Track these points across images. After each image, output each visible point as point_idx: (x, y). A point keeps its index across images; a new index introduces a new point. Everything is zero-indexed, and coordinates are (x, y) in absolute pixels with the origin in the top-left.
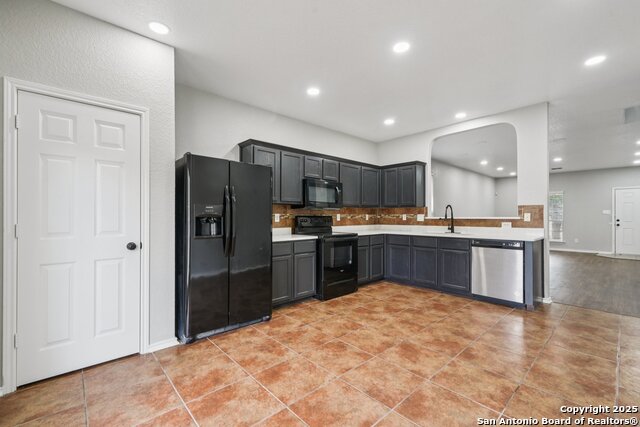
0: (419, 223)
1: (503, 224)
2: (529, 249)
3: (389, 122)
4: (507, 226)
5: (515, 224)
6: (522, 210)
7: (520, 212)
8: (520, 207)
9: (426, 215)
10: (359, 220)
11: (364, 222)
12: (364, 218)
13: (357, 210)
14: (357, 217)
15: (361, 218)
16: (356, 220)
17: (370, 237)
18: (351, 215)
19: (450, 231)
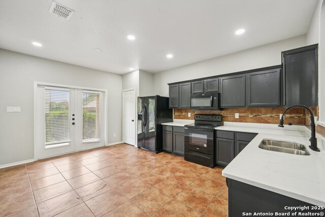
10: (266, 119)
11: (275, 121)
12: (276, 117)
13: (263, 110)
14: (263, 116)
15: (271, 117)
16: (261, 118)
17: (235, 133)
18: (254, 114)
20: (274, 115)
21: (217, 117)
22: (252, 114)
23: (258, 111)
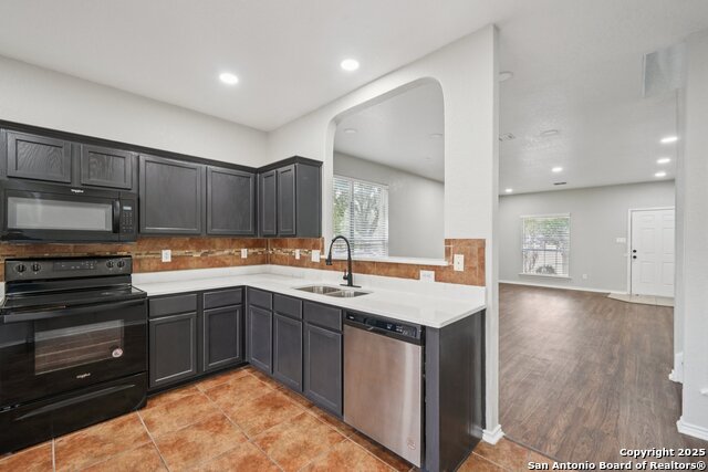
0: (313, 265)
1: (422, 273)
2: (434, 343)
4: (427, 277)
5: (442, 274)
6: (451, 246)
7: (448, 252)
8: (448, 242)
9: (322, 253)
10: (223, 259)
11: (236, 261)
12: (237, 254)
13: (218, 242)
14: (218, 254)
15: (230, 254)
16: (215, 258)
17: (200, 293)
18: (203, 251)
19: (346, 282)
20: (233, 251)
21: (115, 262)
22: (198, 250)
23: (209, 244)
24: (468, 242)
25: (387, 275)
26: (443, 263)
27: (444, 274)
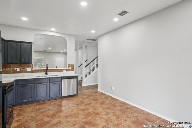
0: (28, 72)
1: (64, 70)
3: (25, 19)
4: (65, 71)
5: (67, 70)
7: (68, 67)
8: (68, 65)
9: (32, 68)
19: (46, 74)
24: (72, 65)
25: (56, 71)
26: (67, 68)
27: (68, 70)
